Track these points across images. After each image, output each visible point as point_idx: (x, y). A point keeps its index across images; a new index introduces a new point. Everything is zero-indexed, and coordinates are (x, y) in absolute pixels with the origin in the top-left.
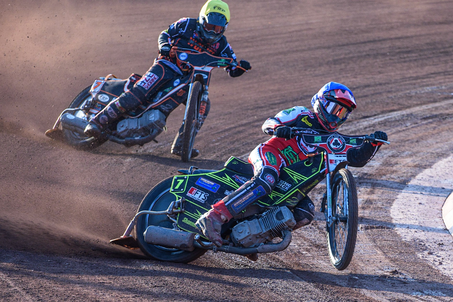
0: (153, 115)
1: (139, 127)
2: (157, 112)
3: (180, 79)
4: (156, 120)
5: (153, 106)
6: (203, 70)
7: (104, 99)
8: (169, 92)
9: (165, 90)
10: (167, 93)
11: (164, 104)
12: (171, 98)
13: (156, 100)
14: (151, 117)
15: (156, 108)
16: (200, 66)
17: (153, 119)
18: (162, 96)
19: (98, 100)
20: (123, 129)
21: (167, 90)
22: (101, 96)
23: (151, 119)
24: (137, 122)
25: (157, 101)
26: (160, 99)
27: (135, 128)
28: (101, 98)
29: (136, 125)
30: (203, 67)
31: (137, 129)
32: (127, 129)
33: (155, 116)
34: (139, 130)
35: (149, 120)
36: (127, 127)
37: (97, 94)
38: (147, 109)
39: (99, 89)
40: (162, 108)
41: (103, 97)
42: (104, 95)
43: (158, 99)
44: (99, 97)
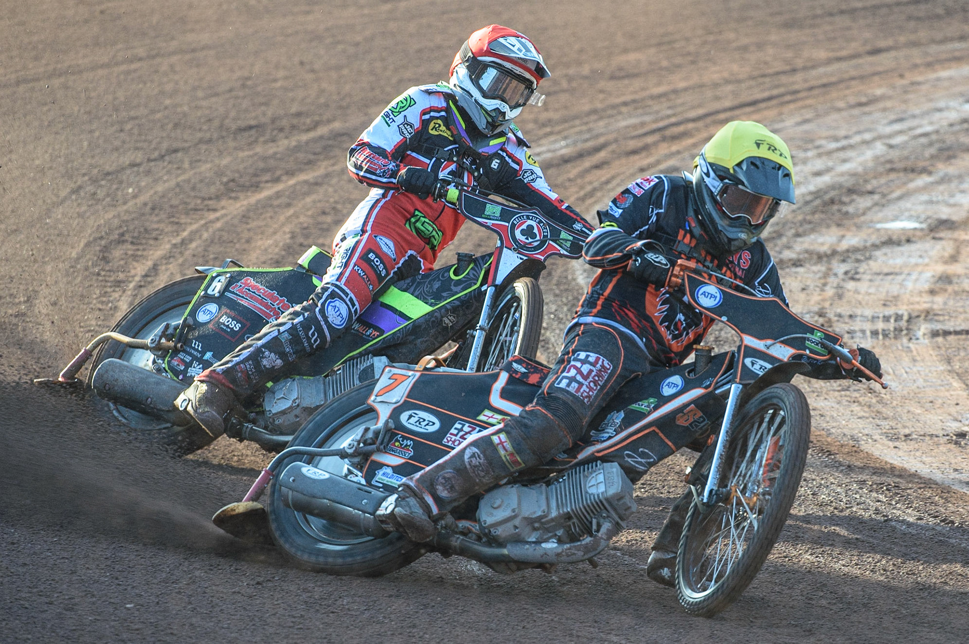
0: (601, 478)
1: (554, 514)
2: (614, 470)
3: (683, 376)
4: (611, 492)
5: (598, 451)
6: (769, 352)
7: (423, 424)
8: (650, 413)
9: (634, 406)
10: (643, 415)
11: (633, 446)
12: (657, 431)
13: (607, 435)
14: (593, 482)
15: (605, 459)
16: (760, 338)
17: (602, 488)
18: (627, 423)
19: (401, 427)
20: (500, 515)
21: (642, 406)
22: (410, 416)
23: (592, 491)
24: (544, 496)
25: (610, 438)
26: (617, 432)
27: (539, 513)
28: (413, 420)
29: (544, 507)
30: (769, 342)
31: (545, 516)
32: (515, 517)
33: (607, 481)
34: (552, 520)
35: (587, 492)
36: (513, 511)
37: (395, 409)
38: (576, 460)
39: (399, 394)
40: (627, 459)
41: (416, 419)
42: (422, 414)
43: (611, 431)
44: (404, 417)
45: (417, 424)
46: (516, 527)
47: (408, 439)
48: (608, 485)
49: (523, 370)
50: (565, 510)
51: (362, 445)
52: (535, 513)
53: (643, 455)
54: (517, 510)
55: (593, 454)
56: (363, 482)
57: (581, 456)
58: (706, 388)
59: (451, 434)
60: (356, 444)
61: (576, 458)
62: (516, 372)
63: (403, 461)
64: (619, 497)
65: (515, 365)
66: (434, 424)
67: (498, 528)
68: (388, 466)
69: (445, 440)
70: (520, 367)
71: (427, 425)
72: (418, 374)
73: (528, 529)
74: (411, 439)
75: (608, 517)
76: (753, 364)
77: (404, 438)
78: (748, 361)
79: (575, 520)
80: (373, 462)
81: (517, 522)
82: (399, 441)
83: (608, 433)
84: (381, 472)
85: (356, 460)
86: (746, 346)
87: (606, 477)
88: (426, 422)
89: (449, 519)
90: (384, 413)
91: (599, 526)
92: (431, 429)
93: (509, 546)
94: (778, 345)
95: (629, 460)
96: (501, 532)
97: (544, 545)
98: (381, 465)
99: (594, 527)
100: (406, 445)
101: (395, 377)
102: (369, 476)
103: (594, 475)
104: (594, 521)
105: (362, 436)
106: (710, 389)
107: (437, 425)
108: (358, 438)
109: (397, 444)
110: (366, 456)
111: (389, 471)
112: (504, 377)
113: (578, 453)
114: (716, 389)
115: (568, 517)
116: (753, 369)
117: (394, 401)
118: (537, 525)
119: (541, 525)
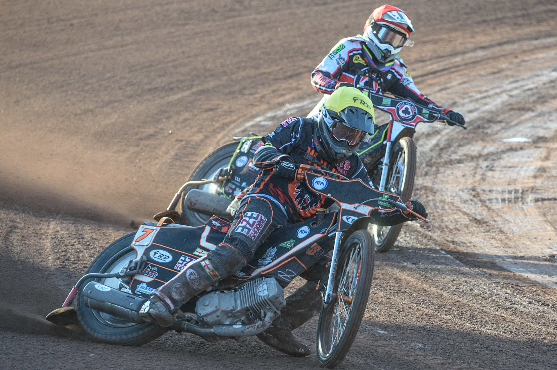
0: (265, 287)
1: (239, 308)
2: (273, 282)
3: (309, 226)
4: (272, 294)
5: (263, 271)
6: (357, 211)
7: (163, 257)
8: (291, 248)
9: (282, 245)
10: (288, 250)
11: (283, 268)
12: (296, 259)
13: (267, 262)
14: (261, 289)
15: (268, 276)
16: (351, 203)
17: (266, 293)
18: (278, 255)
19: (150, 260)
20: (209, 310)
21: (287, 244)
22: (155, 253)
23: (261, 294)
24: (233, 298)
25: (269, 263)
26: (273, 260)
27: (231, 308)
28: (157, 255)
29: (233, 304)
30: (356, 205)
31: (234, 310)
32: (218, 310)
33: (269, 289)
34: (239, 311)
35: (257, 295)
36: (216, 307)
37: (146, 249)
38: (251, 277)
39: (148, 241)
40: (279, 275)
41: (159, 255)
42: (162, 252)
43: (270, 259)
44: (152, 254)
45: (160, 257)
46: (218, 316)
47: (154, 266)
48: (269, 291)
49: (219, 225)
50: (246, 306)
51: (128, 270)
52: (228, 308)
53: (289, 273)
54: (218, 307)
55: (260, 273)
56: (130, 292)
57: (253, 275)
58: (323, 233)
59: (179, 263)
60: (125, 270)
61: (250, 275)
62: (215, 226)
63: (152, 279)
64: (276, 297)
65: (214, 222)
66: (169, 257)
67: (208, 317)
68: (144, 282)
69: (176, 267)
70: (216, 223)
71: (165, 258)
72: (159, 228)
73: (225, 317)
74: (156, 267)
75: (270, 309)
76: (347, 219)
77: (152, 266)
78: (344, 218)
79: (251, 311)
80: (135, 280)
81: (218, 313)
82: (149, 268)
83: (268, 260)
84: (140, 286)
85: (126, 279)
86: (343, 209)
87: (268, 286)
88: (164, 257)
89: (180, 312)
90: (140, 252)
91: (265, 315)
92: (168, 260)
93: (214, 327)
94: (362, 206)
95: (281, 276)
96: (209, 319)
97: (234, 326)
98: (140, 282)
99: (262, 315)
100: (154, 270)
101: (145, 230)
102: (133, 289)
103: (261, 285)
104: (262, 312)
105: (128, 266)
106: (325, 234)
107: (171, 258)
108: (126, 266)
109: (148, 269)
110: (132, 276)
111: (145, 285)
112: (208, 229)
113: (252, 273)
114: (328, 234)
115: (247, 309)
116: (348, 222)
117: (146, 244)
118: (230, 315)
119: (232, 314)
